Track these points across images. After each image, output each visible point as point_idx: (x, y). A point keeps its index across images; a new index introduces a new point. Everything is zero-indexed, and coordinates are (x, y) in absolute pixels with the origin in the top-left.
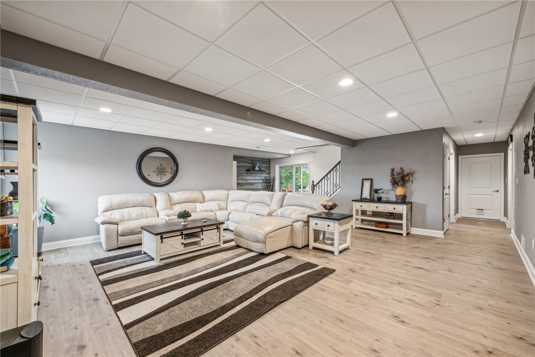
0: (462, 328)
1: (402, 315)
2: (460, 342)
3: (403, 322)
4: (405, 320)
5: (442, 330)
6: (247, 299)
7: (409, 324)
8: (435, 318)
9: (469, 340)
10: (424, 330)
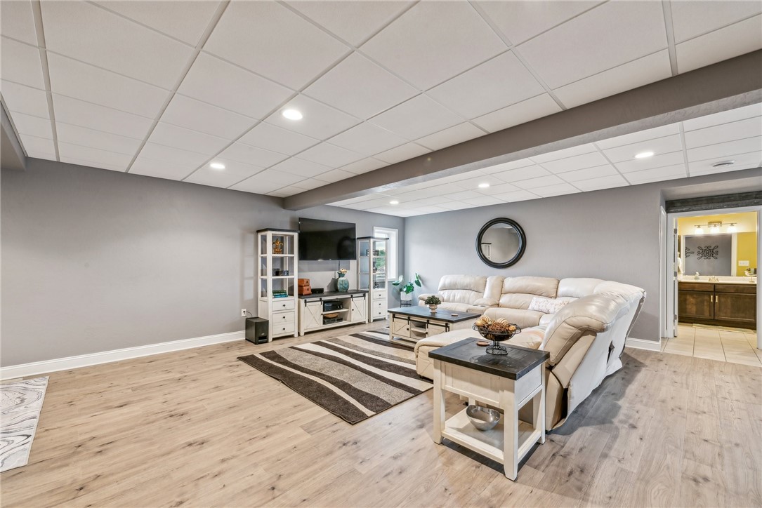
0: (123, 493)
1: (200, 449)
2: (119, 473)
3: (190, 445)
4: (191, 448)
5: (145, 470)
6: (299, 370)
7: (183, 448)
8: (164, 477)
9: (109, 484)
10: (163, 455)
